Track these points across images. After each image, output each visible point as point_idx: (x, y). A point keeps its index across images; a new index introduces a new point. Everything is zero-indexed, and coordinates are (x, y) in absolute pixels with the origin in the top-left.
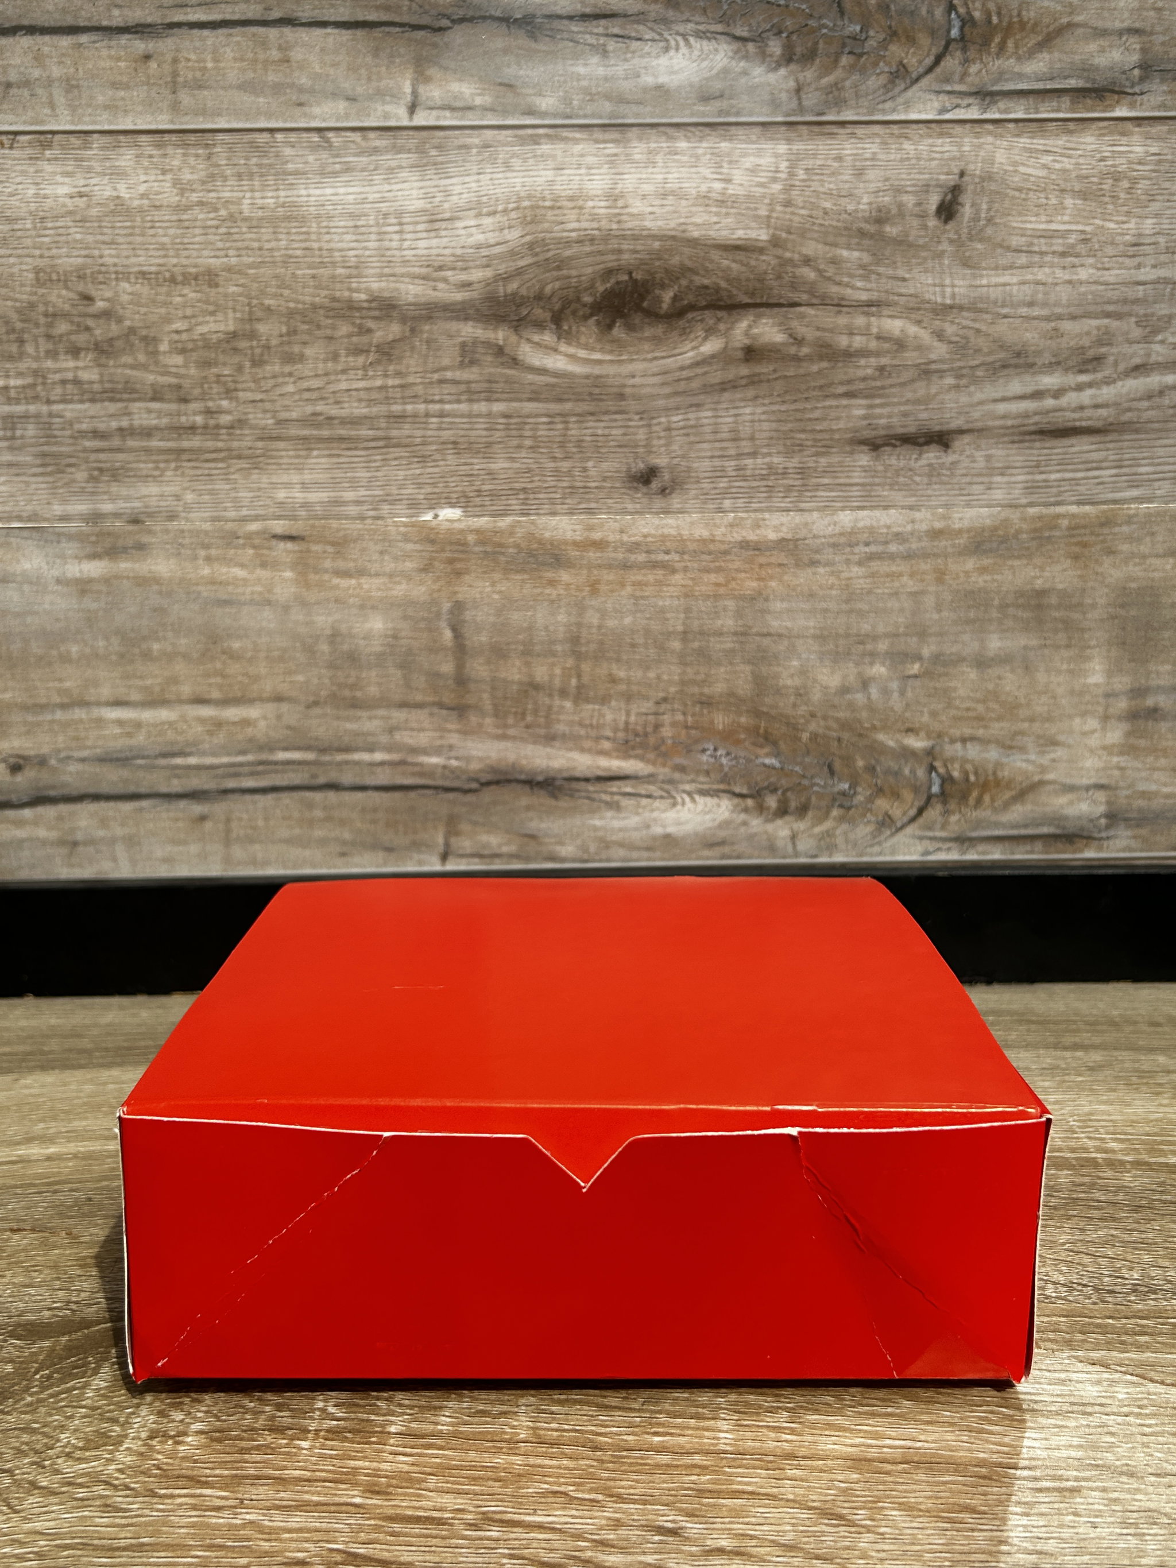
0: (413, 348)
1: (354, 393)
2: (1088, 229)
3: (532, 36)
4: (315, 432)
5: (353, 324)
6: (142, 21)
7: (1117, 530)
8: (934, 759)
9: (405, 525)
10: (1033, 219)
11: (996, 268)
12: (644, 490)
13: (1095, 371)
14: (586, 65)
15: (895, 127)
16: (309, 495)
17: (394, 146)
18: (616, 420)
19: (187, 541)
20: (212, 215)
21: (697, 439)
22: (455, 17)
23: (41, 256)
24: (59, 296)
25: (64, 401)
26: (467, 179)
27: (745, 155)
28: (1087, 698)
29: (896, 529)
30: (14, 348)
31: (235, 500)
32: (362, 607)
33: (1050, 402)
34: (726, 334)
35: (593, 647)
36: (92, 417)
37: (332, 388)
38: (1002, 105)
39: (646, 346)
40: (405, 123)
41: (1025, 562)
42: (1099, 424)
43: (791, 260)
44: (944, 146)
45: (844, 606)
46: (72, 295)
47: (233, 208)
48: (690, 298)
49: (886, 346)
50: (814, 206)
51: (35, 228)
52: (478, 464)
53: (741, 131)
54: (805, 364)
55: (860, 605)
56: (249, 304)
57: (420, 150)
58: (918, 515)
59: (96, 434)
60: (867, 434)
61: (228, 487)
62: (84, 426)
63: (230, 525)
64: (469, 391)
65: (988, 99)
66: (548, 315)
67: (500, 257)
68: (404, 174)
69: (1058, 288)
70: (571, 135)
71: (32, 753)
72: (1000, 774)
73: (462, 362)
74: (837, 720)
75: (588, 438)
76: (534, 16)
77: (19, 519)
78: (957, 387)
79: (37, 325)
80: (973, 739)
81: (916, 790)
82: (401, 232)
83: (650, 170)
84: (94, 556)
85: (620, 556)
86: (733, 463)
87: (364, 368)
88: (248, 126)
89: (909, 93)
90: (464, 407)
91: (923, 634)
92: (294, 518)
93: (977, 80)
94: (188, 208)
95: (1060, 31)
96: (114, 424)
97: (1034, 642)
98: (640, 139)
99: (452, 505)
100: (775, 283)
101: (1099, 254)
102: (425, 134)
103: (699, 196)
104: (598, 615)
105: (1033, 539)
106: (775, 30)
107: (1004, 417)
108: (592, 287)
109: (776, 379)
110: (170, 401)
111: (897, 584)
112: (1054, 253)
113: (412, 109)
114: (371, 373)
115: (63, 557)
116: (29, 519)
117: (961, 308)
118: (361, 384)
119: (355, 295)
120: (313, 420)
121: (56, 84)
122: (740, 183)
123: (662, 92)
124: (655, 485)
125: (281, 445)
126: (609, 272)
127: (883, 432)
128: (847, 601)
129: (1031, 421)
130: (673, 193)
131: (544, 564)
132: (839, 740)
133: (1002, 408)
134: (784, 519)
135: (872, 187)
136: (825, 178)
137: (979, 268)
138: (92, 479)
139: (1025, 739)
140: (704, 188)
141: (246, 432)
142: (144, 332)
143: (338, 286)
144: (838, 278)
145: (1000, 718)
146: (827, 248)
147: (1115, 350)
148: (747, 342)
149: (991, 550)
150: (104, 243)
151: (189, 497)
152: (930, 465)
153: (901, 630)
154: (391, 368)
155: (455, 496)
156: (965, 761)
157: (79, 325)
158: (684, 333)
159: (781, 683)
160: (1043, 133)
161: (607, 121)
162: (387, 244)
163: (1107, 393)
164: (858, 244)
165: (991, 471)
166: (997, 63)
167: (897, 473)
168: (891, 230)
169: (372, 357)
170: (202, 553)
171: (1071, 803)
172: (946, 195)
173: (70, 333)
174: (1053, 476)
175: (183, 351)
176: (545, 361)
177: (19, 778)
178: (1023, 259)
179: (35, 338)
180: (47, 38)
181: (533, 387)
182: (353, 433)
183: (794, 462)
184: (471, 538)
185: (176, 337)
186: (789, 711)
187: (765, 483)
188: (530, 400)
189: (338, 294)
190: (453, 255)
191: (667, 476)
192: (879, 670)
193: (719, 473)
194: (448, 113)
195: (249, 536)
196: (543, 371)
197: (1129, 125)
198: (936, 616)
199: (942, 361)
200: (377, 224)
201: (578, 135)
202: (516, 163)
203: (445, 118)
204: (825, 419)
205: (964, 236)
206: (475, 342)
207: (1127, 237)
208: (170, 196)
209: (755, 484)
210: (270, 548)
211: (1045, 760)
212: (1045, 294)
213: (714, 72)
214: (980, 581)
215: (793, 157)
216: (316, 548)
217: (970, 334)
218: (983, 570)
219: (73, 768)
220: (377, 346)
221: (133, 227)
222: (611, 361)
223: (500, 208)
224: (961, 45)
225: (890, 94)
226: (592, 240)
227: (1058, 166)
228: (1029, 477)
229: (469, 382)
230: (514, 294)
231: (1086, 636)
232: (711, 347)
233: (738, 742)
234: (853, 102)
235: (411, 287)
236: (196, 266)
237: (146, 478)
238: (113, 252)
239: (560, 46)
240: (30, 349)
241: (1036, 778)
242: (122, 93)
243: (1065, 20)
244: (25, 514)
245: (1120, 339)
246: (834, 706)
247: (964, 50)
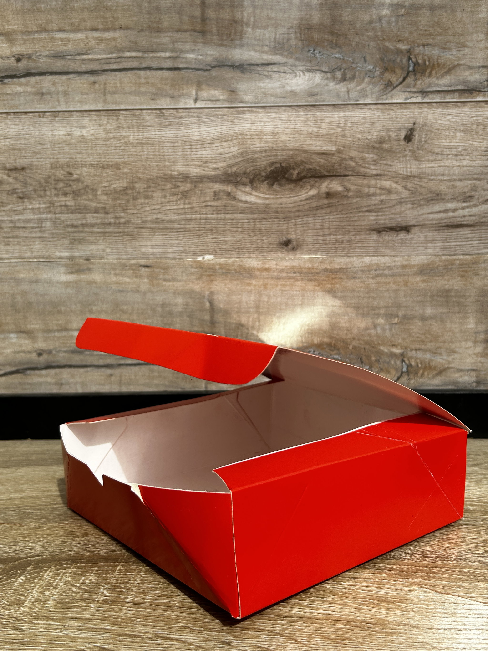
0: (195, 193)
1: (172, 211)
2: (466, 145)
3: (243, 72)
4: (157, 226)
5: (172, 184)
6: (93, 69)
7: (479, 265)
8: (404, 357)
9: (191, 262)
10: (444, 141)
11: (429, 161)
12: (286, 248)
13: (469, 201)
14: (263, 83)
15: (387, 105)
16: (155, 250)
17: (189, 115)
18: (274, 221)
19: (107, 267)
20: (118, 142)
21: (307, 228)
22: (213, 65)
23: (53, 158)
24: (60, 173)
25: (60, 213)
26: (217, 128)
27: (327, 117)
28: (468, 333)
29: (387, 265)
30: (42, 193)
31: (126, 251)
32: (174, 293)
33: (451, 214)
34: (319, 187)
35: (265, 310)
36: (72, 219)
37: (164, 208)
38: (431, 96)
39: (287, 192)
40: (193, 106)
41: (441, 278)
42: (472, 223)
43: (345, 158)
44: (407, 113)
45: (366, 295)
46: (64, 173)
47: (126, 139)
48: (305, 173)
49: (383, 192)
50: (354, 137)
51: (51, 147)
52: (220, 238)
53: (324, 108)
54: (350, 199)
55: (373, 295)
56: (132, 176)
57: (199, 116)
58: (397, 259)
59: (73, 226)
60: (376, 227)
61: (123, 246)
62: (68, 223)
63: (124, 261)
64: (217, 210)
65: (425, 94)
66: (248, 180)
67: (230, 158)
68: (192, 126)
69: (454, 169)
70: (257, 110)
71: (46, 348)
72: (431, 364)
73: (214, 199)
74: (364, 341)
75: (264, 228)
76: (243, 65)
77: (43, 258)
78: (412, 208)
79: (51, 184)
80: (420, 349)
81: (396, 370)
82: (191, 148)
83: (289, 124)
84: (71, 273)
85: (276, 274)
86: (321, 238)
87: (176, 201)
88: (133, 108)
89: (393, 92)
90: (215, 216)
91: (399, 306)
92: (149, 259)
93: (420, 87)
94: (109, 140)
95: (454, 67)
96: (80, 222)
97: (445, 311)
98: (285, 111)
99: (210, 254)
100: (338, 167)
101: (471, 155)
102: (200, 110)
103: (308, 133)
104: (267, 297)
105: (444, 269)
106: (339, 69)
107: (432, 220)
108: (266, 169)
109: (339, 205)
110: (101, 213)
111: (388, 286)
112: (452, 154)
113: (196, 101)
114: (179, 203)
115: (59, 273)
116: (47, 258)
117: (414, 177)
118: (175, 207)
119: (173, 173)
120: (156, 221)
121: (60, 93)
122: (324, 128)
123: (293, 93)
124: (290, 246)
125: (144, 230)
126: (272, 164)
127: (382, 226)
128: (368, 293)
129: (443, 222)
130: (297, 132)
131: (245, 277)
132: (365, 349)
133: (431, 216)
134: (342, 260)
135: (378, 129)
136: (358, 126)
137: (422, 161)
138: (71, 243)
139: (442, 350)
140: (310, 130)
141: (131, 225)
142: (92, 187)
143: (166, 169)
144: (364, 165)
145: (431, 341)
146: (360, 153)
147: (478, 193)
148: (327, 190)
149: (427, 273)
150: (77, 153)
151: (108, 250)
152: (401, 239)
153: (390, 305)
154: (187, 201)
155: (211, 250)
156: (416, 358)
157: (67, 184)
158: (302, 187)
159: (341, 325)
160: (448, 107)
161: (271, 105)
162: (185, 153)
163: (475, 210)
164: (372, 152)
165: (427, 242)
166: (428, 80)
167: (388, 242)
168: (386, 146)
169: (179, 197)
170: (113, 272)
171: (461, 376)
172: (408, 132)
173: (64, 187)
174: (453, 244)
175: (107, 194)
176: (247, 198)
177: (41, 358)
178: (439, 157)
179: (50, 190)
180: (57, 76)
181: (242, 208)
182: (172, 226)
183: (347, 237)
184: (217, 267)
185: (104, 189)
186: (344, 337)
187: (334, 246)
188: (241, 213)
189: (166, 172)
190: (211, 157)
191: (295, 243)
192: (381, 321)
193: (315, 242)
194: (209, 102)
195: (131, 266)
196: (246, 202)
197: (483, 104)
198: (404, 299)
199: (406, 198)
200: (182, 145)
201: (260, 110)
202: (236, 121)
203: (209, 104)
204: (358, 221)
205: (415, 148)
206: (220, 191)
207: (483, 148)
208: (102, 135)
209: (330, 246)
210: (139, 270)
211: (450, 359)
212: (449, 171)
213: (315, 85)
214: (423, 286)
215: (345, 118)
216: (157, 270)
217: (418, 187)
218: (424, 281)
219: (61, 355)
220: (182, 193)
221: (88, 147)
222: (273, 198)
223: (230, 139)
224: (413, 73)
225: (385, 93)
226: (266, 151)
227: (454, 120)
228: (442, 244)
229: (217, 206)
230: (235, 172)
231: (467, 309)
232: (313, 192)
233: (323, 349)
234: (370, 96)
235: (195, 170)
236: (112, 162)
237: (92, 243)
238: (81, 156)
239: (254, 75)
240: (48, 193)
241: (446, 366)
242: (85, 96)
243: (456, 63)
244: (45, 257)
245: (480, 189)
246: (362, 335)
247: (415, 75)
